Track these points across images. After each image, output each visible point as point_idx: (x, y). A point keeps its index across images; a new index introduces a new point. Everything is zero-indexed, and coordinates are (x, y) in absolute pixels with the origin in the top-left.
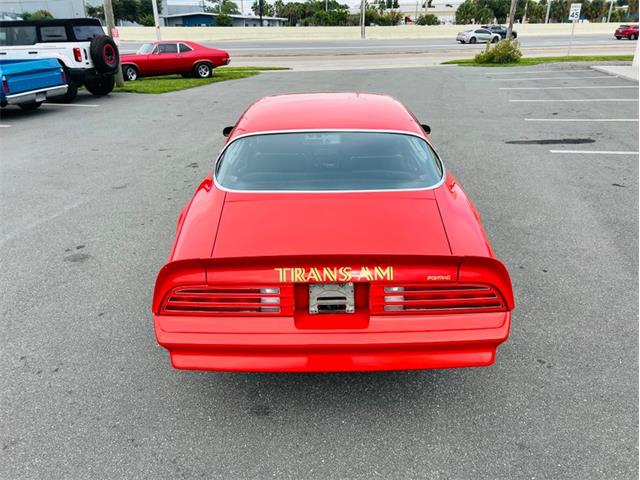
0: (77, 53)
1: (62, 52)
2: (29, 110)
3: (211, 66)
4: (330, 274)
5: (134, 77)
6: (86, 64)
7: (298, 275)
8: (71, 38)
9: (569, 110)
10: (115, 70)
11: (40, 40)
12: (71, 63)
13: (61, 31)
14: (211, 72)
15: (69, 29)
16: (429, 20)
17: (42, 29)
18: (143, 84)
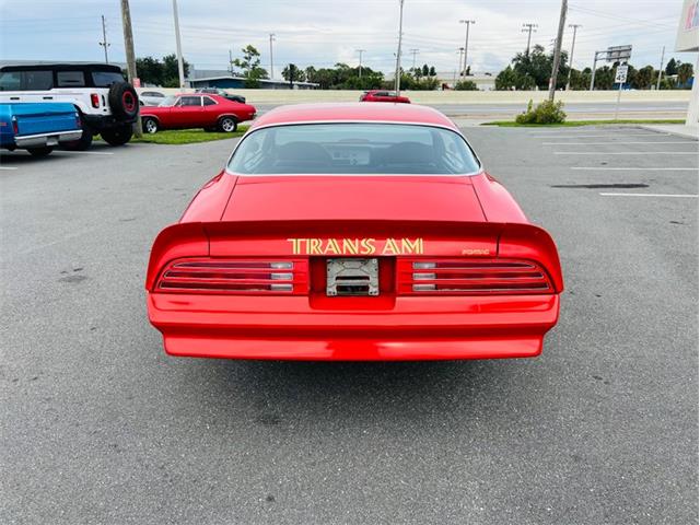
0: (94, 99)
1: (80, 98)
2: (39, 154)
3: (236, 121)
4: (351, 246)
5: (154, 129)
6: (103, 110)
7: (314, 247)
8: (89, 84)
9: (619, 161)
10: (133, 119)
11: (56, 86)
12: (88, 109)
13: (80, 76)
14: (236, 127)
15: (87, 74)
16: (468, 86)
17: (59, 74)
18: (163, 136)
